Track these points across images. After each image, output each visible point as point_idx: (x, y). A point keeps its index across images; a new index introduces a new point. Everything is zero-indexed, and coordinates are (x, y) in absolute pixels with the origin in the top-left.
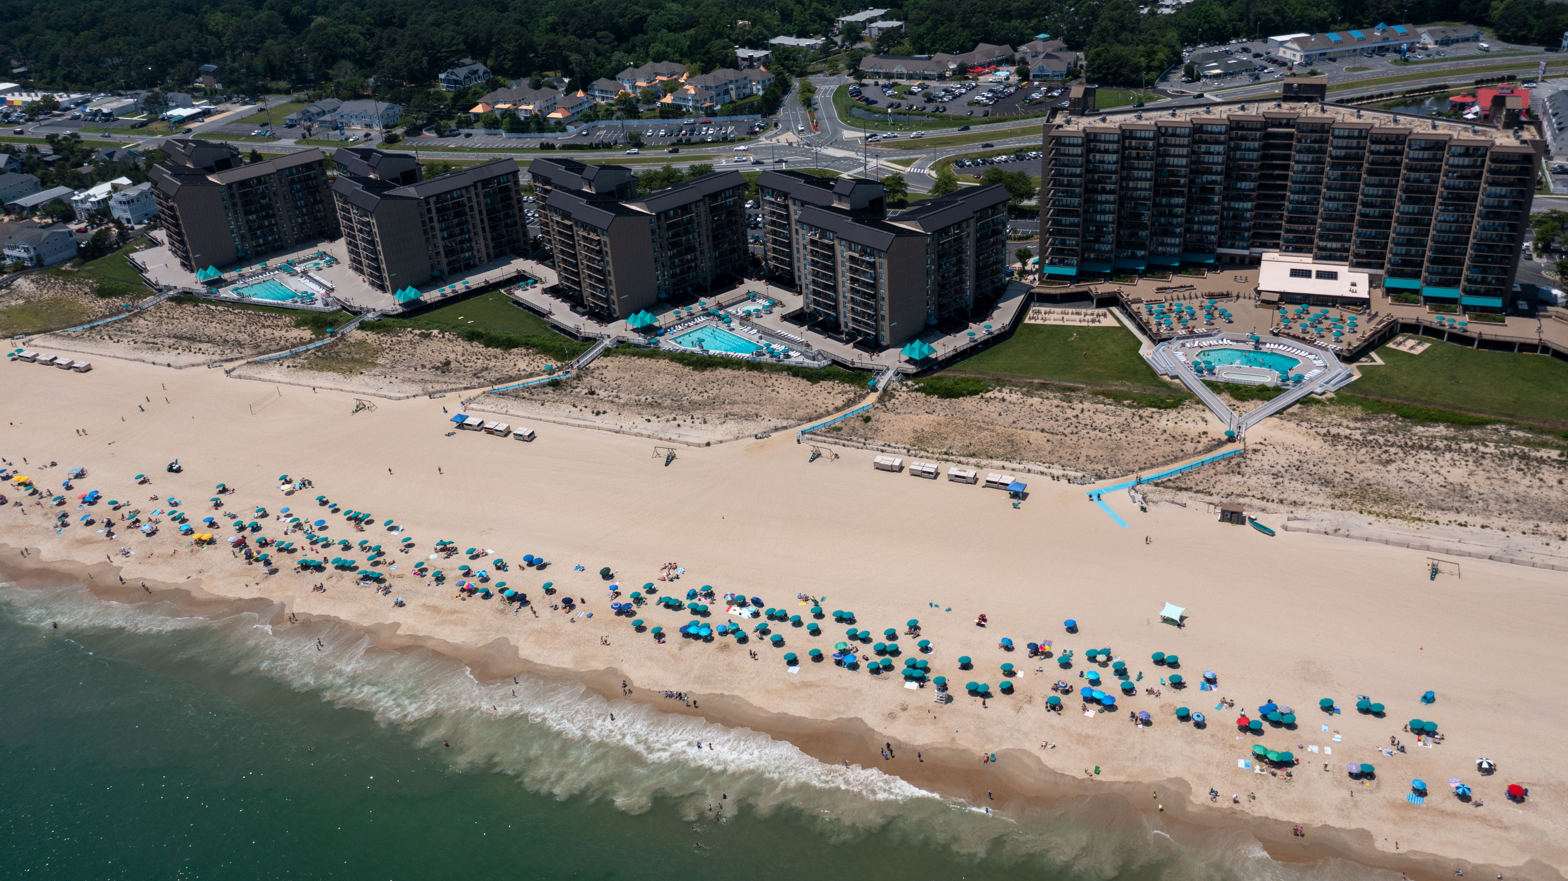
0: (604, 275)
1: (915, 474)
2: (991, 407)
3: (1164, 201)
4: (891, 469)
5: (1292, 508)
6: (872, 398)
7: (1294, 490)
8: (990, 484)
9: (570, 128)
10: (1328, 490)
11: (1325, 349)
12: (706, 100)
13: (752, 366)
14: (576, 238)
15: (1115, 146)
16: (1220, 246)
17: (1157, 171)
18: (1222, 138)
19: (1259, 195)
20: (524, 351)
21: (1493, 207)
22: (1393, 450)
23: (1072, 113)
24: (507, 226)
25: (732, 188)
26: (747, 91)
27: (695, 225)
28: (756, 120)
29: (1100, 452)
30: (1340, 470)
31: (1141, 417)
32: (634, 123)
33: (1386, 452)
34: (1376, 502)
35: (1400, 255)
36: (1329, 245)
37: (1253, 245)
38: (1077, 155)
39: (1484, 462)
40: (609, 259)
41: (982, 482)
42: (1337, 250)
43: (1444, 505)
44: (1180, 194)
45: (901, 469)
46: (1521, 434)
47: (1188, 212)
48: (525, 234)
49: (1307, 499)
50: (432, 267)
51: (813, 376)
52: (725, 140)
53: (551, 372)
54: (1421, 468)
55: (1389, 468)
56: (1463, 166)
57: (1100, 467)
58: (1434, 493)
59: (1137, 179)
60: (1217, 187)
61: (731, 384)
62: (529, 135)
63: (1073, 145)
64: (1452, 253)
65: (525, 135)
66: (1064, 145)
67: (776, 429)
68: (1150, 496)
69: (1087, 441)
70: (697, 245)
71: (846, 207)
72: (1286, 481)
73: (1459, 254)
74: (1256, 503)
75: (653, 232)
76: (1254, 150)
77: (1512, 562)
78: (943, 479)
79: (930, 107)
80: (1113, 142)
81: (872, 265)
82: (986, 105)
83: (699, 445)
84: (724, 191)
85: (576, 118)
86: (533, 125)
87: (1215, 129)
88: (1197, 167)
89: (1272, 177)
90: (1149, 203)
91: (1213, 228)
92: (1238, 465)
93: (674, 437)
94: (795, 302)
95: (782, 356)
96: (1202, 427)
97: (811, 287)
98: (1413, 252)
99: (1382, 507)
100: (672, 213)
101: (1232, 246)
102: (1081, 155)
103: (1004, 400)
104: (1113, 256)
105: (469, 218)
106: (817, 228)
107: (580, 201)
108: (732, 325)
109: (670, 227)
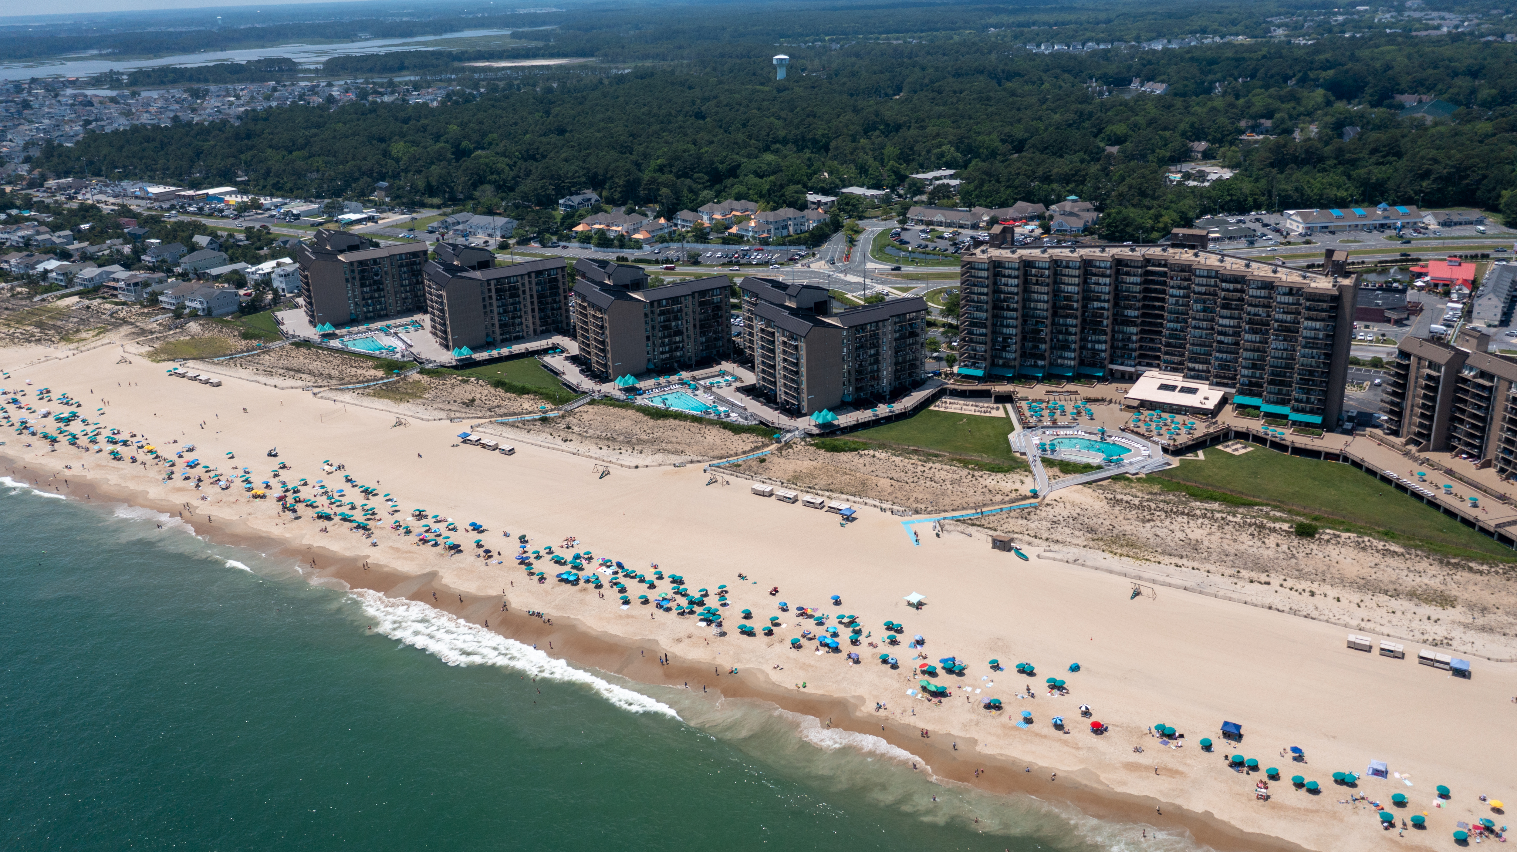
0: (604, 346)
1: (782, 499)
2: (862, 460)
3: (1061, 321)
4: (762, 494)
5: (1052, 544)
6: (774, 447)
7: (1062, 533)
8: (832, 509)
9: (646, 247)
10: (1089, 535)
11: (1157, 443)
12: (763, 232)
13: (695, 419)
14: (589, 316)
15: (1017, 272)
16: (1112, 362)
17: (1055, 296)
18: (1109, 272)
19: (1142, 322)
20: (531, 396)
21: (1310, 338)
22: (1158, 513)
24: (553, 309)
25: (720, 288)
26: (803, 228)
27: (684, 315)
29: (927, 496)
30: (1107, 523)
31: (973, 476)
32: (700, 246)
33: (1152, 514)
34: (1122, 546)
36: (1197, 366)
37: (1140, 364)
38: (985, 278)
39: (1226, 527)
40: (607, 332)
41: (826, 508)
42: (1203, 371)
43: (1175, 552)
44: (1074, 316)
45: (771, 494)
46: (1278, 514)
47: (1082, 331)
49: (1067, 539)
50: (488, 335)
51: (736, 429)
53: (545, 411)
54: (1172, 527)
55: (1147, 524)
57: (923, 507)
58: (1172, 544)
59: (1037, 301)
60: (1106, 313)
61: (673, 430)
63: (982, 270)
64: (1284, 376)
67: (692, 462)
68: (947, 527)
69: (921, 489)
70: (685, 330)
71: (793, 305)
72: (1060, 526)
73: (1289, 377)
74: (1026, 538)
75: (646, 316)
76: (1137, 284)
77: (1200, 592)
78: (799, 504)
80: (1014, 269)
81: (796, 348)
83: (629, 467)
84: (715, 289)
85: (654, 239)
87: (1104, 265)
88: (1087, 296)
89: (1153, 307)
90: (1048, 322)
91: (1103, 347)
92: (1029, 513)
93: (614, 460)
94: (750, 378)
95: (722, 415)
96: (1018, 485)
97: (761, 367)
98: (1258, 375)
99: (1125, 550)
100: (664, 302)
101: (1122, 364)
102: (988, 278)
103: (874, 456)
104: (1017, 363)
105: (521, 299)
106: (767, 319)
107: (597, 289)
108: (697, 392)
109: (661, 313)
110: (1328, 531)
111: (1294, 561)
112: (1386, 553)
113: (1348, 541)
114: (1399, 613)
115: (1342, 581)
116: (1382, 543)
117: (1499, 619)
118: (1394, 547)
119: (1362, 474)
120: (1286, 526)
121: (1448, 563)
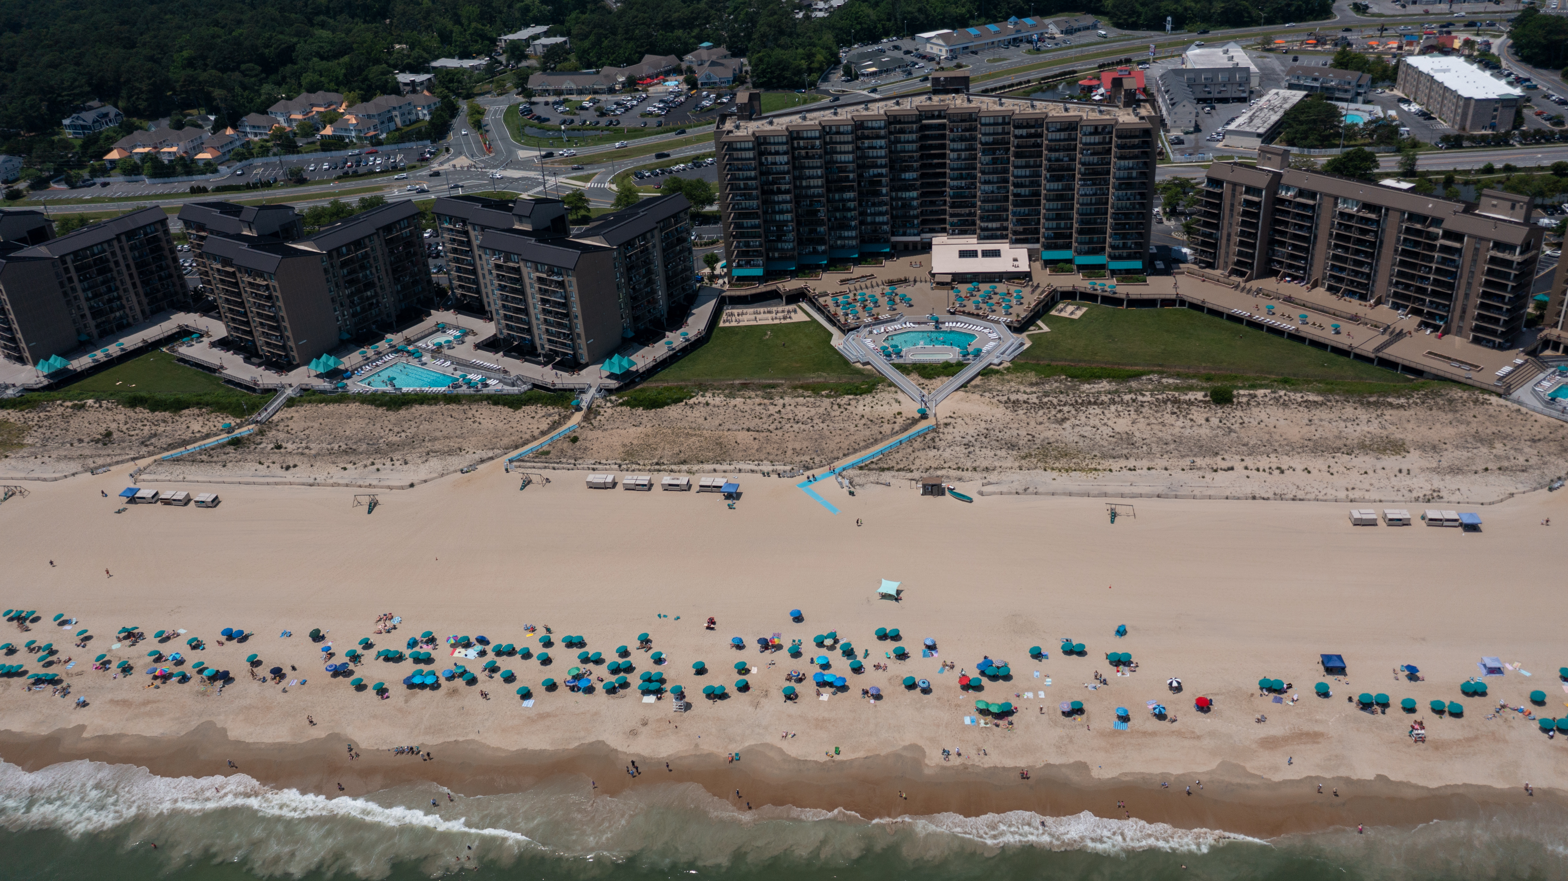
0: (277, 321)
1: (628, 488)
2: (696, 413)
3: (837, 196)
4: (604, 486)
5: (985, 474)
6: (578, 417)
7: (985, 456)
8: (704, 488)
9: (223, 169)
10: (1015, 453)
11: (997, 322)
12: (369, 129)
13: (450, 399)
14: (241, 285)
15: (785, 148)
16: (893, 234)
17: (827, 168)
18: (882, 132)
19: (922, 184)
20: (196, 411)
21: (1123, 179)
22: (1066, 409)
23: (741, 118)
24: (161, 279)
25: (407, 218)
26: (413, 117)
27: (372, 260)
28: (426, 146)
29: (805, 444)
30: (1023, 432)
31: (839, 406)
32: (294, 158)
33: (1060, 411)
34: (1056, 458)
35: (1052, 229)
36: (990, 225)
37: (923, 231)
38: (750, 159)
39: (1144, 410)
40: (280, 303)
41: (696, 488)
42: (997, 229)
43: (1114, 453)
44: (851, 189)
45: (614, 485)
46: (1171, 381)
47: (860, 205)
48: (183, 285)
49: (997, 464)
50: (79, 332)
51: (514, 402)
52: (395, 169)
53: (230, 430)
54: (1092, 422)
55: (1065, 425)
56: (1094, 144)
57: (807, 458)
58: (1106, 444)
59: (810, 178)
60: (884, 179)
61: (430, 420)
62: (175, 179)
63: (745, 149)
64: (1096, 223)
65: (171, 179)
66: (736, 150)
67: (482, 461)
68: (857, 480)
69: (792, 435)
70: (376, 280)
71: (527, 228)
72: (977, 450)
73: (1101, 223)
74: (952, 473)
75: (326, 271)
76: (913, 142)
77: (1176, 497)
78: (657, 489)
79: (603, 122)
80: (782, 143)
81: (561, 284)
82: (659, 115)
83: (402, 488)
84: (398, 222)
85: (227, 157)
86: (179, 169)
87: (875, 124)
88: (863, 163)
89: (931, 166)
90: (823, 199)
91: (884, 219)
92: (933, 439)
93: (374, 483)
94: (487, 329)
95: (479, 386)
96: (896, 408)
97: (502, 312)
98: (1062, 226)
99: (1062, 463)
100: (344, 249)
101: (904, 234)
102: (754, 159)
103: (707, 404)
104: (796, 253)
105: (115, 274)
106: (500, 252)
107: (241, 245)
108: (424, 360)
109: (344, 264)
110: (1242, 392)
111: (1233, 434)
112: (1309, 405)
113: (1267, 399)
114: (1370, 472)
115: (1292, 448)
116: (1299, 395)
117: (1455, 454)
118: (1312, 397)
120: (1199, 396)
121: (1369, 403)
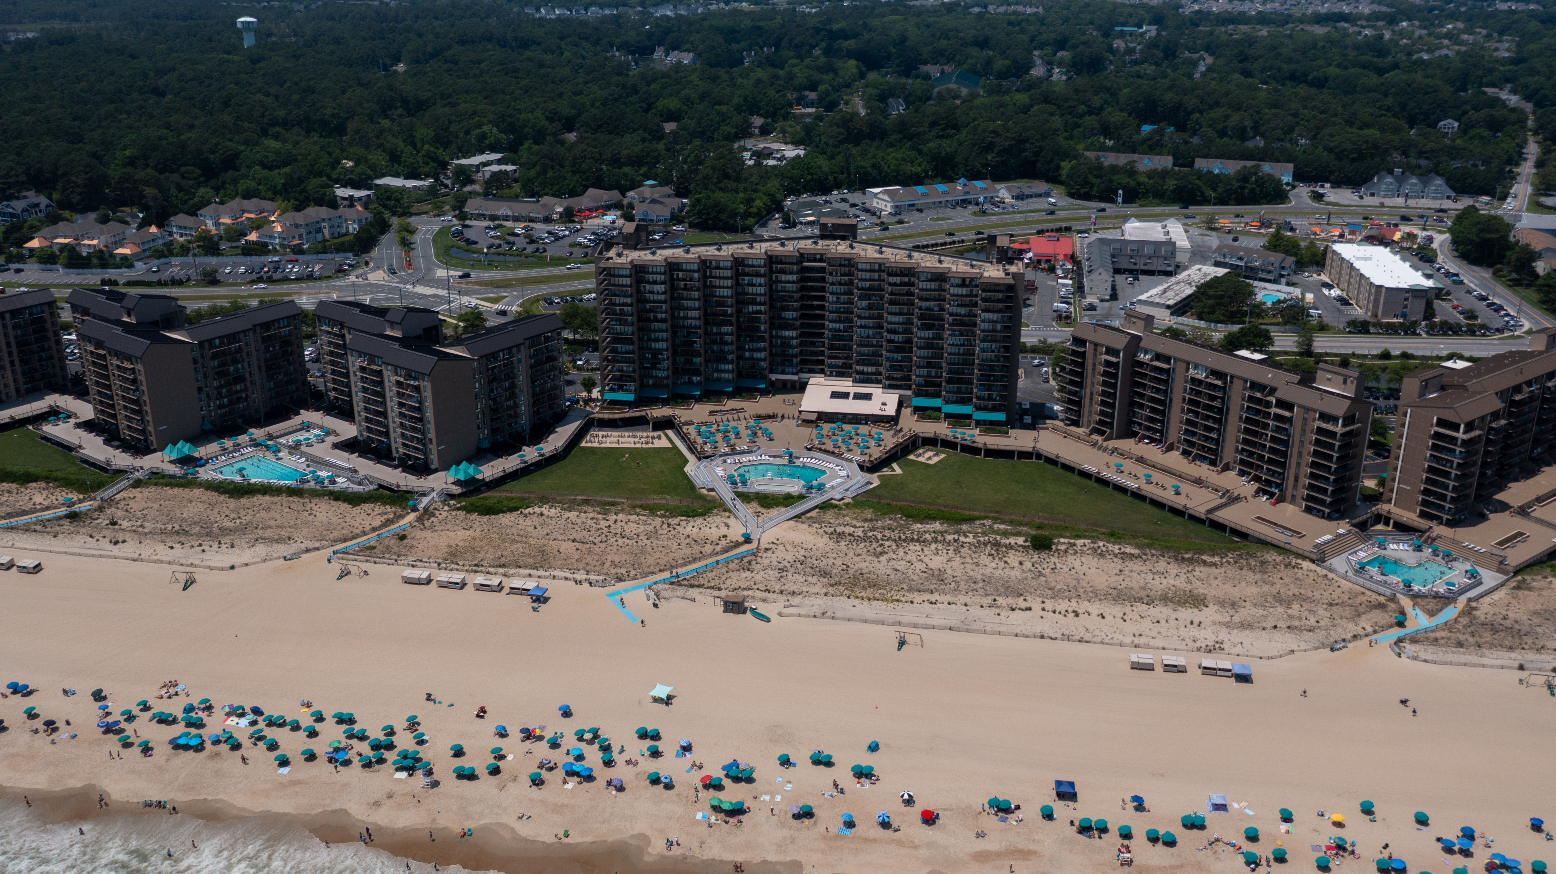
0: (139, 405)
1: (441, 585)
2: (528, 522)
3: (714, 329)
4: (416, 583)
5: (789, 597)
6: (412, 517)
7: (795, 581)
8: (514, 591)
10: (826, 580)
11: (850, 460)
12: (294, 237)
13: (292, 492)
14: (110, 368)
15: (662, 277)
16: (771, 372)
17: (706, 301)
18: (762, 270)
19: (802, 324)
20: (43, 485)
21: (988, 331)
22: (887, 543)
23: (626, 247)
24: (41, 359)
25: (287, 318)
26: (344, 230)
27: (244, 355)
28: (347, 258)
29: (625, 557)
30: (839, 562)
31: (669, 525)
32: (213, 260)
33: (881, 545)
34: (864, 588)
35: (922, 376)
36: (866, 369)
37: (801, 371)
38: (626, 286)
39: (962, 550)
40: (144, 388)
41: (507, 590)
42: (872, 374)
43: (922, 587)
44: (729, 323)
45: (428, 581)
46: (1001, 526)
47: (738, 339)
48: (63, 368)
49: (805, 589)
51: (354, 499)
52: (310, 277)
53: (72, 504)
54: (908, 558)
55: (882, 558)
56: (962, 296)
57: (623, 571)
58: (916, 578)
59: (687, 309)
60: (763, 316)
61: (268, 510)
62: (90, 271)
63: (622, 276)
64: (963, 373)
65: (86, 271)
66: (614, 276)
67: (307, 551)
68: (662, 593)
69: (614, 548)
70: (247, 375)
71: (398, 334)
72: (790, 574)
73: (969, 374)
74: (758, 594)
75: (195, 361)
76: (793, 282)
77: (969, 631)
78: (469, 588)
79: (530, 249)
80: (660, 273)
81: (417, 389)
83: (222, 569)
84: (278, 320)
85: (147, 253)
86: (95, 261)
87: (755, 263)
88: (742, 299)
89: (812, 307)
90: (701, 332)
91: (762, 355)
92: (750, 563)
93: (196, 562)
94: (349, 430)
95: (326, 482)
96: (724, 530)
97: (363, 414)
98: (933, 374)
99: (869, 592)
100: (217, 342)
101: (783, 372)
102: (631, 286)
103: (542, 514)
104: (670, 382)
106: (366, 354)
107: (118, 330)
108: (280, 455)
109: (215, 356)
110: (1062, 540)
111: (1042, 578)
112: (1124, 556)
113: (1085, 549)
114: (1163, 622)
115: (1095, 595)
116: (1117, 547)
117: (1251, 612)
118: (1129, 550)
119: (1059, 471)
120: (1020, 541)
121: (1183, 559)
